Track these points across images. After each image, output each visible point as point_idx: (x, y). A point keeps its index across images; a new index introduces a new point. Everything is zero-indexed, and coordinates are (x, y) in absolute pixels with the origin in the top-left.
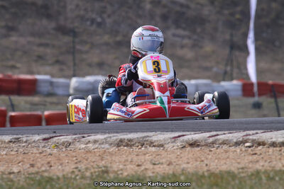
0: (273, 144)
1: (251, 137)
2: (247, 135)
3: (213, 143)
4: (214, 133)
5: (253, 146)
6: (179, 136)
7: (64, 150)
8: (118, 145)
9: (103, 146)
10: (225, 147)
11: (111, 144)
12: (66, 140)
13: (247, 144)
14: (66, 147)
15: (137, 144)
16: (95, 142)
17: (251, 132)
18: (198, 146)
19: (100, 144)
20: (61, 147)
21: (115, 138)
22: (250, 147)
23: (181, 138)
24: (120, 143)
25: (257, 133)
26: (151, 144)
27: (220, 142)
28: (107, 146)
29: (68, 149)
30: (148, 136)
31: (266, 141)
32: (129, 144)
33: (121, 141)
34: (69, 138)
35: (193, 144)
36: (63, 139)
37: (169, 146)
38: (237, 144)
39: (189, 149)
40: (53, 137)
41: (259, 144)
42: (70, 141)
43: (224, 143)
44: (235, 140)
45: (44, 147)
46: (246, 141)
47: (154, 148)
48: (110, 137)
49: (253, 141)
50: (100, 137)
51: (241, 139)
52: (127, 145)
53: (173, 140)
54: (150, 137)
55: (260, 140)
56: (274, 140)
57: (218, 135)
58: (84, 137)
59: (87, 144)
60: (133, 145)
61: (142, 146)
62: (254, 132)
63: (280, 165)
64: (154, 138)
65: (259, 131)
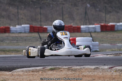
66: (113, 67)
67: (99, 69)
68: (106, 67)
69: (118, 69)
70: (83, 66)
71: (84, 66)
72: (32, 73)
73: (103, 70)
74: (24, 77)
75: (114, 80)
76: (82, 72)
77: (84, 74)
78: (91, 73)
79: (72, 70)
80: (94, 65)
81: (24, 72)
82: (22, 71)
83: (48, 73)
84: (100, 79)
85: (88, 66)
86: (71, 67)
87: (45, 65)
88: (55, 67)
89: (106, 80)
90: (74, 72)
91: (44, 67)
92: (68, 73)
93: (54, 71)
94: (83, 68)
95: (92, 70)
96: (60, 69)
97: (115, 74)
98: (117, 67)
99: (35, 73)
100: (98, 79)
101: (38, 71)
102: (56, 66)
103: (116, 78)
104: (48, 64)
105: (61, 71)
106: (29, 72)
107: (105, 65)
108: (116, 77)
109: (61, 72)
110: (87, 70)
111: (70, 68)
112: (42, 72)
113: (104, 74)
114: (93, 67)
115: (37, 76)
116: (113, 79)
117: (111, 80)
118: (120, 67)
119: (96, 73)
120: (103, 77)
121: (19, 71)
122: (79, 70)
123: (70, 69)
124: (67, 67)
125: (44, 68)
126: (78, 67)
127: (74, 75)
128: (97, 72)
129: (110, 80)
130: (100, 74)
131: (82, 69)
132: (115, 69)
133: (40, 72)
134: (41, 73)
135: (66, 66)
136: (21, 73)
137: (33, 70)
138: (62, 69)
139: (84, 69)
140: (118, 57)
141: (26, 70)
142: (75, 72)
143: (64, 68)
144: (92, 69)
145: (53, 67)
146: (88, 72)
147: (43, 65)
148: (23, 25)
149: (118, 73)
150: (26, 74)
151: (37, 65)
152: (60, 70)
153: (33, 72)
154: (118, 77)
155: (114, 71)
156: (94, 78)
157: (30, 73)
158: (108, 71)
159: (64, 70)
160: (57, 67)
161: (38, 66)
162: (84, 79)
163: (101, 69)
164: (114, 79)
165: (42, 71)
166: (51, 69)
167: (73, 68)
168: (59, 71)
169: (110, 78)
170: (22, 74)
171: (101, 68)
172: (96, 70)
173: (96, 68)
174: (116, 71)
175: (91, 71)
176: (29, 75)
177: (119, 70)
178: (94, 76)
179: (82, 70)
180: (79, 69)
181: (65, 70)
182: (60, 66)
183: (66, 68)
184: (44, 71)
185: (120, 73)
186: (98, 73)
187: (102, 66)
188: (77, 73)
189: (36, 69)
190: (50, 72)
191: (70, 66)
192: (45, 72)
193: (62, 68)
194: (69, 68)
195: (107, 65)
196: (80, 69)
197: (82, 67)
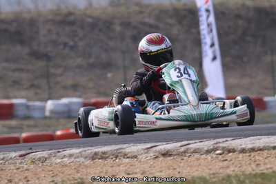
0: (243, 151)
1: (221, 145)
2: (217, 143)
3: (185, 152)
4: (186, 142)
5: (223, 153)
6: (152, 147)
7: (40, 165)
8: (93, 159)
9: (78, 160)
10: (197, 155)
11: (86, 157)
12: (42, 155)
13: (218, 152)
14: (42, 162)
15: (111, 157)
16: (71, 156)
17: (221, 140)
18: (171, 155)
19: (75, 158)
20: (37, 162)
21: (89, 151)
22: (220, 154)
23: (154, 149)
24: (94, 157)
25: (227, 141)
26: (125, 156)
27: (192, 150)
28: (82, 159)
29: (45, 164)
30: (121, 149)
31: (236, 148)
32: (104, 156)
33: (96, 154)
34: (45, 154)
35: (166, 154)
36: (39, 155)
37: (142, 157)
38: (208, 152)
39: (161, 158)
40: (29, 153)
41: (230, 151)
42: (46, 156)
43: (196, 151)
44: (206, 149)
45: (21, 163)
46: (217, 149)
47: (127, 160)
48: (85, 151)
49: (223, 148)
50: (75, 151)
51: (212, 147)
52: (102, 158)
53: (146, 151)
54: (124, 149)
55: (230, 147)
56: (243, 146)
57: (189, 144)
58: (59, 152)
59: (62, 158)
60: (107, 157)
61: (116, 158)
62: (224, 139)
63: (250, 169)
64: (128, 150)
65: (229, 139)
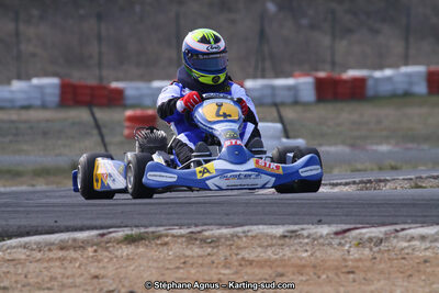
66: (349, 230)
67: (298, 236)
68: (325, 230)
69: (367, 236)
70: (242, 225)
71: (246, 228)
72: (61, 254)
73: (314, 239)
74: (32, 267)
75: (351, 276)
76: (239, 248)
77: (245, 254)
78: (269, 252)
79: (204, 241)
80: (283, 224)
81: (32, 250)
82: (25, 246)
83: (119, 253)
84: (302, 274)
85: (261, 227)
86: (198, 229)
87: (109, 222)
88: (143, 230)
89: (324, 277)
90: (209, 250)
91: (105, 231)
92: (188, 252)
93: (137, 247)
94: (244, 232)
95: (274, 241)
96: (159, 237)
97: (355, 253)
98: (364, 231)
99: (72, 254)
100: (294, 274)
101: (80, 246)
102: (146, 227)
103: (358, 267)
104: (118, 222)
105: (166, 244)
106: (50, 250)
107: (320, 222)
108: (360, 264)
109: (165, 248)
110: (258, 242)
111: (194, 236)
112: (95, 251)
113: (318, 254)
114: (279, 230)
115: (77, 265)
116: (349, 273)
117: (342, 276)
118: (373, 229)
119: (287, 252)
120: (314, 267)
121: (14, 247)
122: (228, 243)
123: (196, 239)
124: (184, 231)
125: (103, 235)
126: (225, 231)
127: (208, 260)
128: (293, 248)
129: (337, 274)
130: (305, 255)
131: (239, 237)
132: (355, 238)
133: (90, 249)
134: (91, 254)
135: (181, 226)
136: (21, 254)
137: (61, 241)
138: (166, 239)
139: (246, 236)
140: (372, 192)
141: (38, 243)
142: (213, 248)
143: (173, 236)
144: (275, 237)
145: (135, 231)
146: (259, 249)
147: (98, 222)
148: (35, 81)
149: (367, 251)
150: (39, 255)
151: (79, 223)
152: (159, 242)
153: (62, 249)
154: (368, 264)
155: (355, 242)
156: (280, 270)
157: (51, 255)
158: (330, 244)
159: (175, 242)
160: (151, 229)
161: (82, 229)
162: (246, 273)
163: (308, 237)
164: (353, 272)
165: (97, 245)
166: (130, 240)
167: (206, 234)
168: (157, 245)
169: (337, 268)
170: (23, 257)
171: (305, 233)
172: (287, 240)
173: (289, 234)
174: (360, 244)
175: (271, 246)
176: (50, 260)
177: (370, 239)
178: (283, 262)
179: (240, 242)
180: (227, 239)
181: (179, 241)
182: (161, 229)
183: (182, 236)
184: (102, 244)
185: (376, 249)
186: (296, 250)
187: (310, 226)
188: (223, 252)
189: (75, 240)
190: (126, 250)
191: (196, 226)
192: (107, 249)
193: (167, 236)
194: (192, 232)
195: (329, 223)
196: (232, 236)
197: (239, 229)
